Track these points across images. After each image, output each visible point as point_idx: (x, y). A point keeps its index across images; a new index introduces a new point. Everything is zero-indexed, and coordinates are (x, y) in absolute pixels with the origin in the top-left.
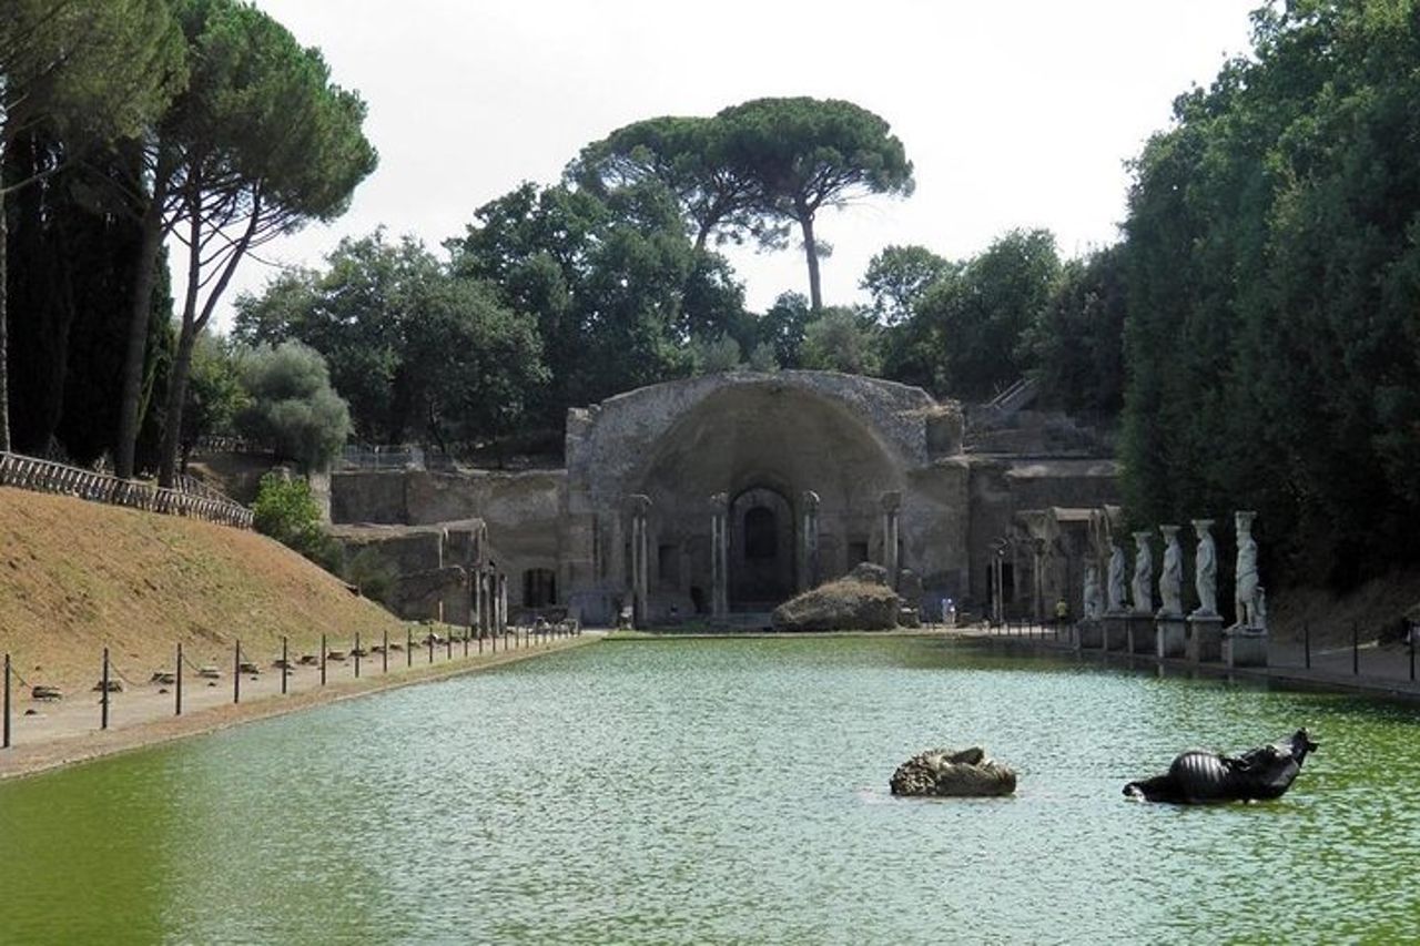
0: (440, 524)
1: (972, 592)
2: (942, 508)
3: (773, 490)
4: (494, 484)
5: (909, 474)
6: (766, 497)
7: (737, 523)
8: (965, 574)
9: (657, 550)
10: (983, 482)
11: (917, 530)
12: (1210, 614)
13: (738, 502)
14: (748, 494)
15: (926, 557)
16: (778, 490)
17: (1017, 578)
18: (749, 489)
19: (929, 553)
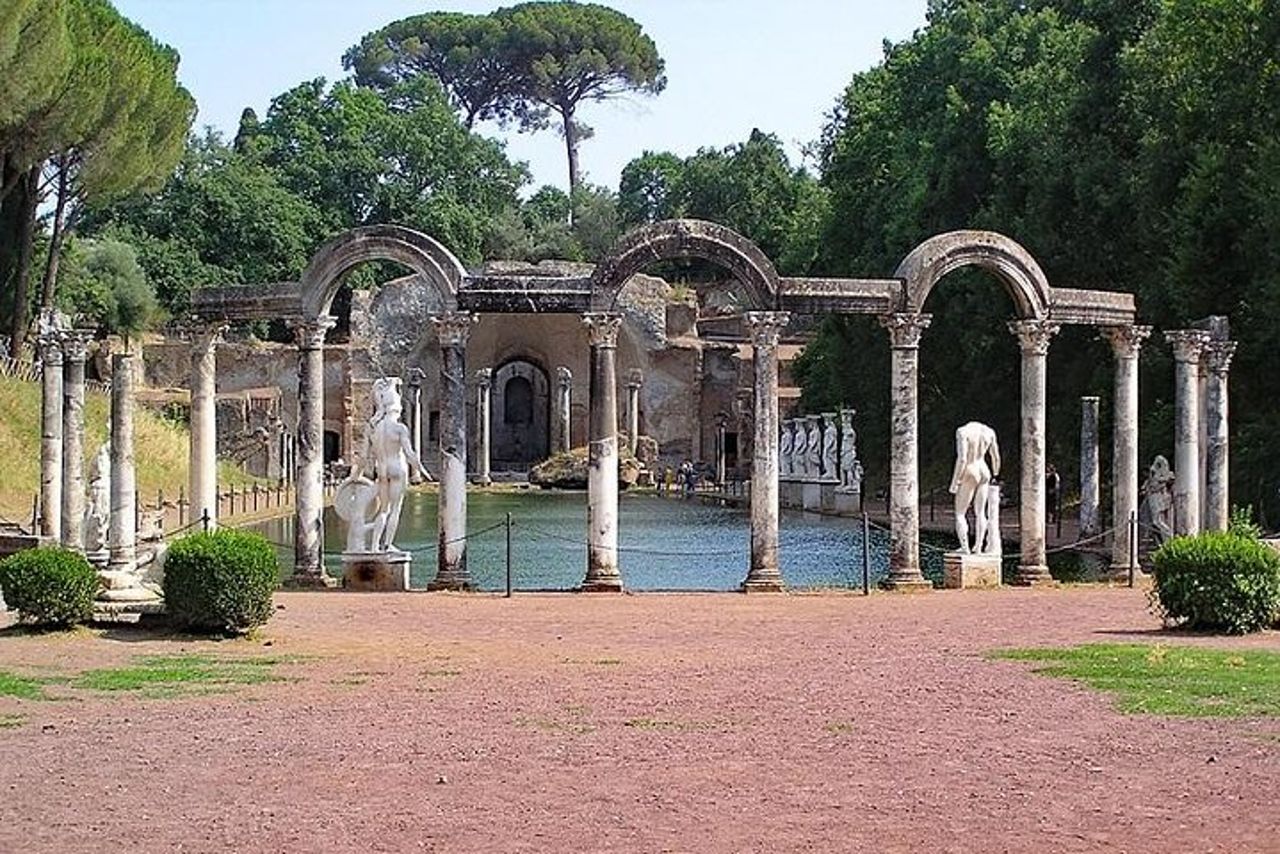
0: (245, 391)
1: (701, 457)
2: (677, 384)
3: (530, 362)
4: (286, 356)
5: (650, 354)
6: (524, 369)
7: (498, 392)
8: (696, 441)
9: (428, 416)
10: (715, 363)
11: (656, 403)
12: (832, 478)
13: (498, 373)
14: (510, 365)
15: (662, 425)
16: (536, 363)
17: (740, 447)
18: (509, 360)
19: (665, 423)
